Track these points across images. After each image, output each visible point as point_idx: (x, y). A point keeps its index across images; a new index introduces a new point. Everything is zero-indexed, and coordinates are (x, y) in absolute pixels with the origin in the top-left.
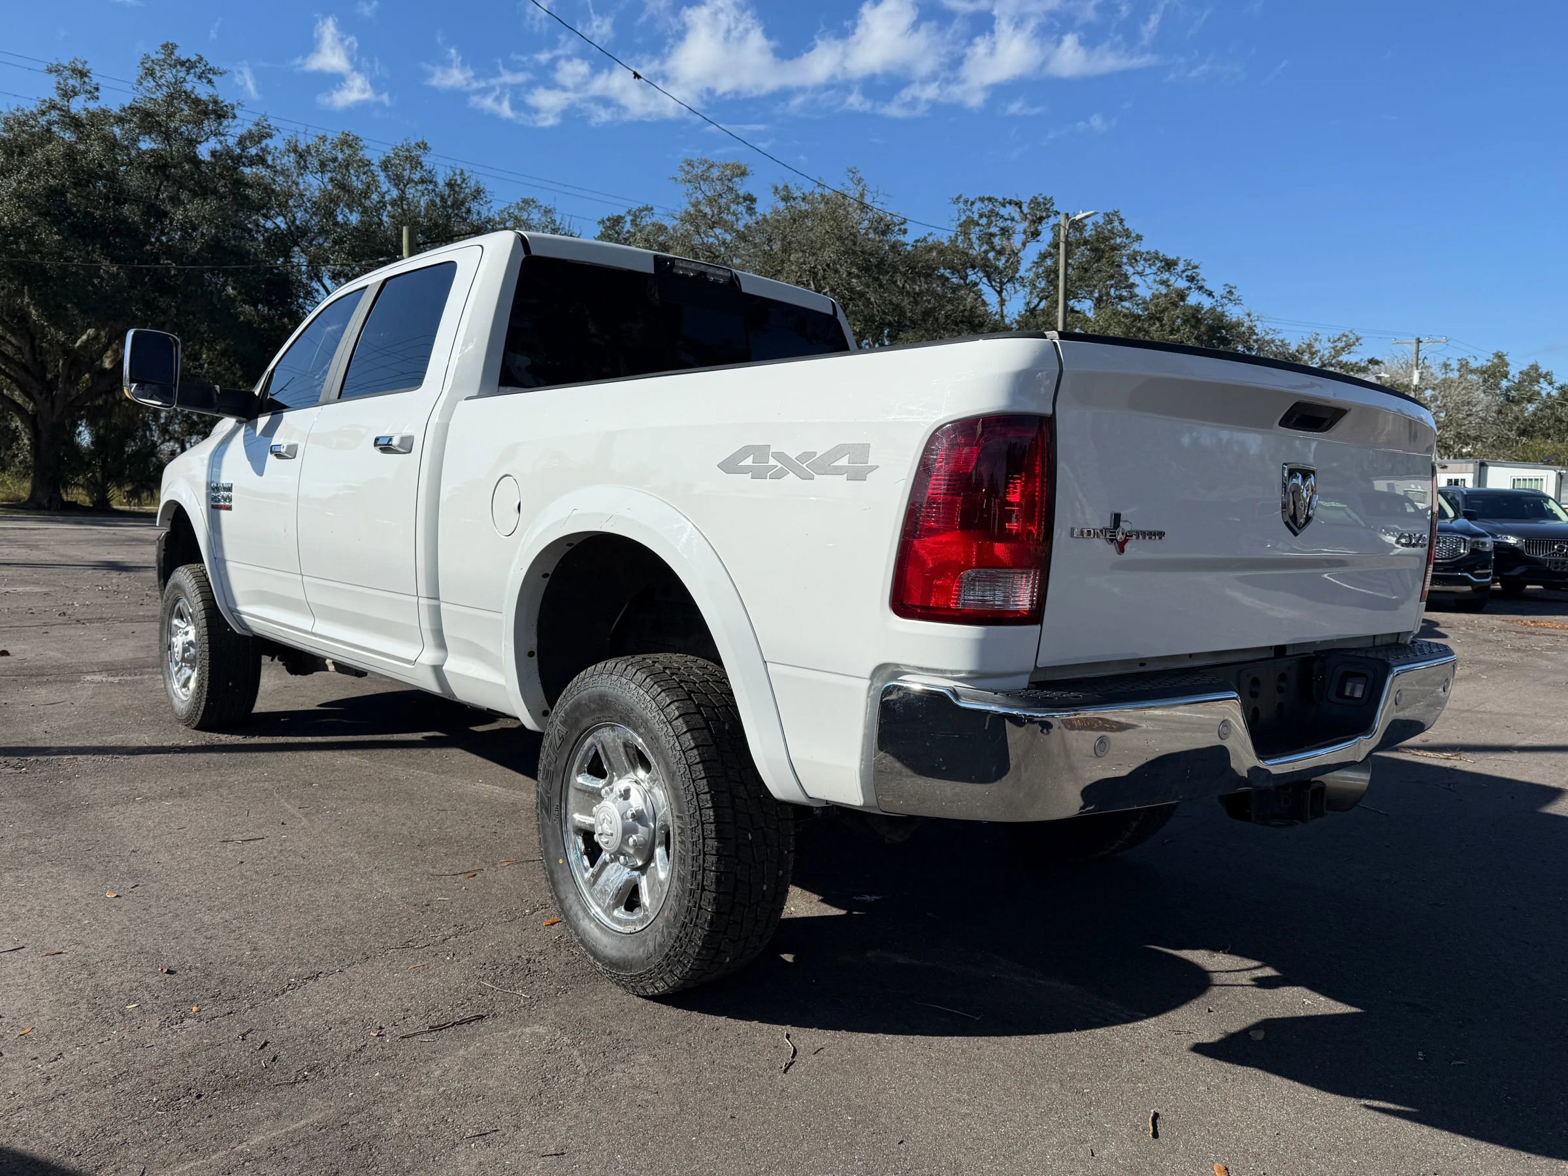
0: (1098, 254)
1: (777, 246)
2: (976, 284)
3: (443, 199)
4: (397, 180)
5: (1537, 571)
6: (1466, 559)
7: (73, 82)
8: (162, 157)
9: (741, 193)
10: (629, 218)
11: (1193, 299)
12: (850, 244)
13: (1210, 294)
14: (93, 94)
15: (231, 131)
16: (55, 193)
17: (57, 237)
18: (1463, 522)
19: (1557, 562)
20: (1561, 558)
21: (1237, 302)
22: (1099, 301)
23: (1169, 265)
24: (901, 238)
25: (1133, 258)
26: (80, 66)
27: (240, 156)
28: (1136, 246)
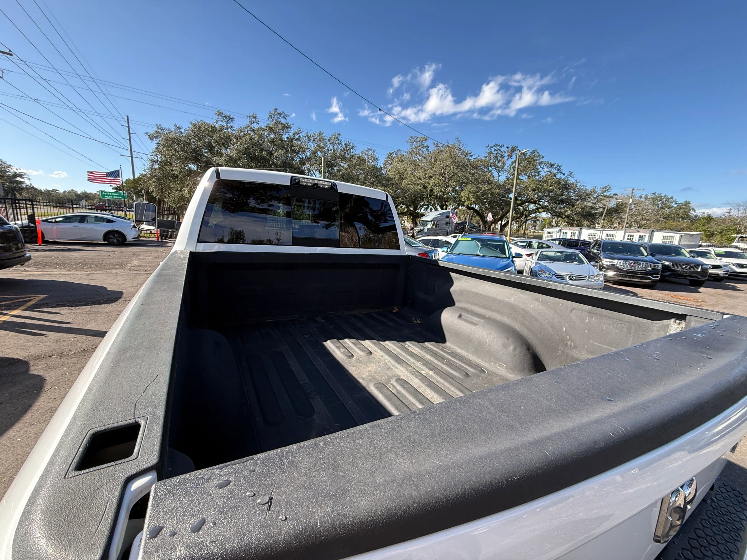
0: (530, 163)
1: (433, 160)
2: (491, 171)
3: (344, 149)
4: (332, 144)
5: (676, 274)
6: (650, 271)
7: (253, 119)
8: (273, 139)
9: (425, 145)
10: (395, 153)
11: (558, 176)
12: (454, 159)
13: (564, 174)
14: (258, 122)
15: (291, 132)
16: (247, 149)
17: (246, 160)
18: (650, 257)
19: (684, 272)
20: (686, 270)
21: (573, 177)
22: (529, 176)
23: (552, 165)
24: (470, 158)
25: (540, 163)
26: (255, 115)
27: (293, 139)
28: (542, 160)
